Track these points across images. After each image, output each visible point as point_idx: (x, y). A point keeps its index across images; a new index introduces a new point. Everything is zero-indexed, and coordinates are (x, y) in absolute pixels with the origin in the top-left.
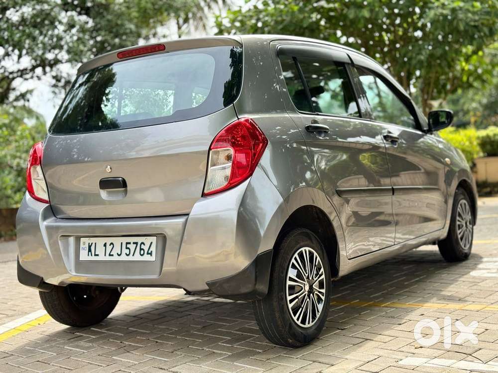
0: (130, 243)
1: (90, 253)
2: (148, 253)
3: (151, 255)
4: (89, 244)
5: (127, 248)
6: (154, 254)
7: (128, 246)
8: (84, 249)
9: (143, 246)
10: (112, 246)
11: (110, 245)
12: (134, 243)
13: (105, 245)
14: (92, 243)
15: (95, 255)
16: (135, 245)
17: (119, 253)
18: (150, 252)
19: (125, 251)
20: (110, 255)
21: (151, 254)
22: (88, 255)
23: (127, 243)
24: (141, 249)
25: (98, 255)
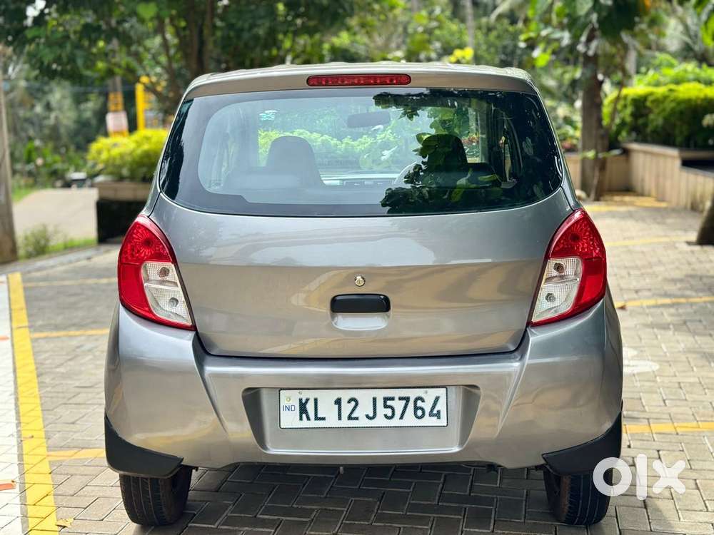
0: (393, 399)
1: (304, 416)
2: (431, 415)
3: (439, 418)
4: (301, 400)
5: (386, 406)
6: (443, 414)
7: (389, 403)
8: (288, 408)
9: (419, 403)
10: (353, 403)
11: (349, 402)
12: (400, 399)
13: (338, 402)
14: (307, 400)
15: (317, 418)
16: (404, 402)
17: (371, 415)
18: (435, 412)
19: (381, 411)
20: (350, 418)
21: (438, 415)
22: (301, 419)
23: (386, 399)
24: (416, 408)
25: (323, 419)
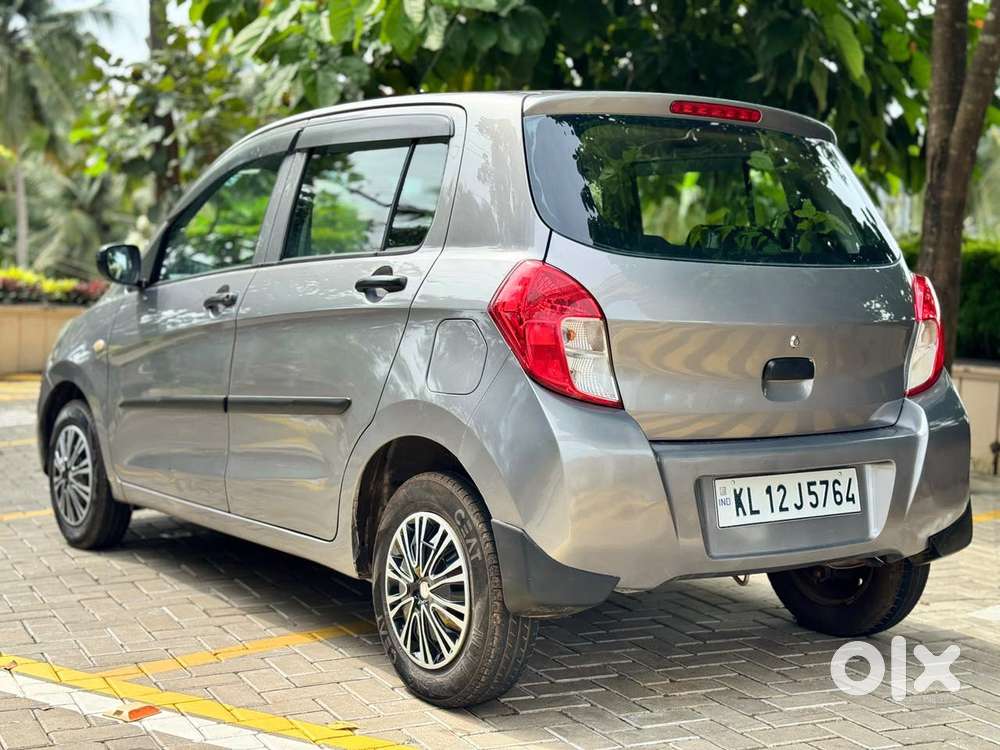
0: (814, 483)
1: (740, 509)
2: (848, 499)
3: (854, 502)
4: (735, 491)
5: (811, 493)
6: (857, 498)
7: (812, 488)
8: (724, 502)
9: (837, 487)
10: (782, 490)
11: (778, 490)
12: (822, 483)
13: (769, 490)
14: (741, 490)
15: (754, 512)
16: (825, 486)
17: (799, 504)
18: (850, 496)
19: (809, 499)
20: (782, 509)
22: (738, 514)
23: (810, 484)
24: (836, 493)
25: (757, 512)
